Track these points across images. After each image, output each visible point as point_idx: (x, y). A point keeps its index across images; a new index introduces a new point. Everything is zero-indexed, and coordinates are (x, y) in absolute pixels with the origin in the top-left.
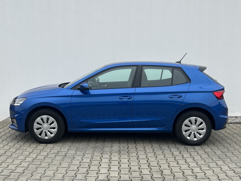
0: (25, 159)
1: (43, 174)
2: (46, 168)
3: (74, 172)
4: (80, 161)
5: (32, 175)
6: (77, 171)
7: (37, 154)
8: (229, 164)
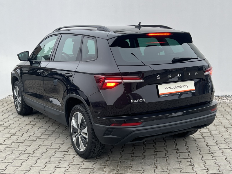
0: (10, 137)
1: (24, 151)
2: (27, 146)
3: (55, 150)
4: (64, 139)
5: (12, 152)
6: (58, 149)
7: (23, 133)
8: (220, 145)
